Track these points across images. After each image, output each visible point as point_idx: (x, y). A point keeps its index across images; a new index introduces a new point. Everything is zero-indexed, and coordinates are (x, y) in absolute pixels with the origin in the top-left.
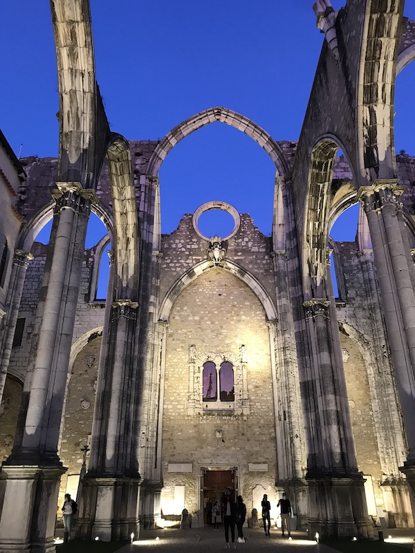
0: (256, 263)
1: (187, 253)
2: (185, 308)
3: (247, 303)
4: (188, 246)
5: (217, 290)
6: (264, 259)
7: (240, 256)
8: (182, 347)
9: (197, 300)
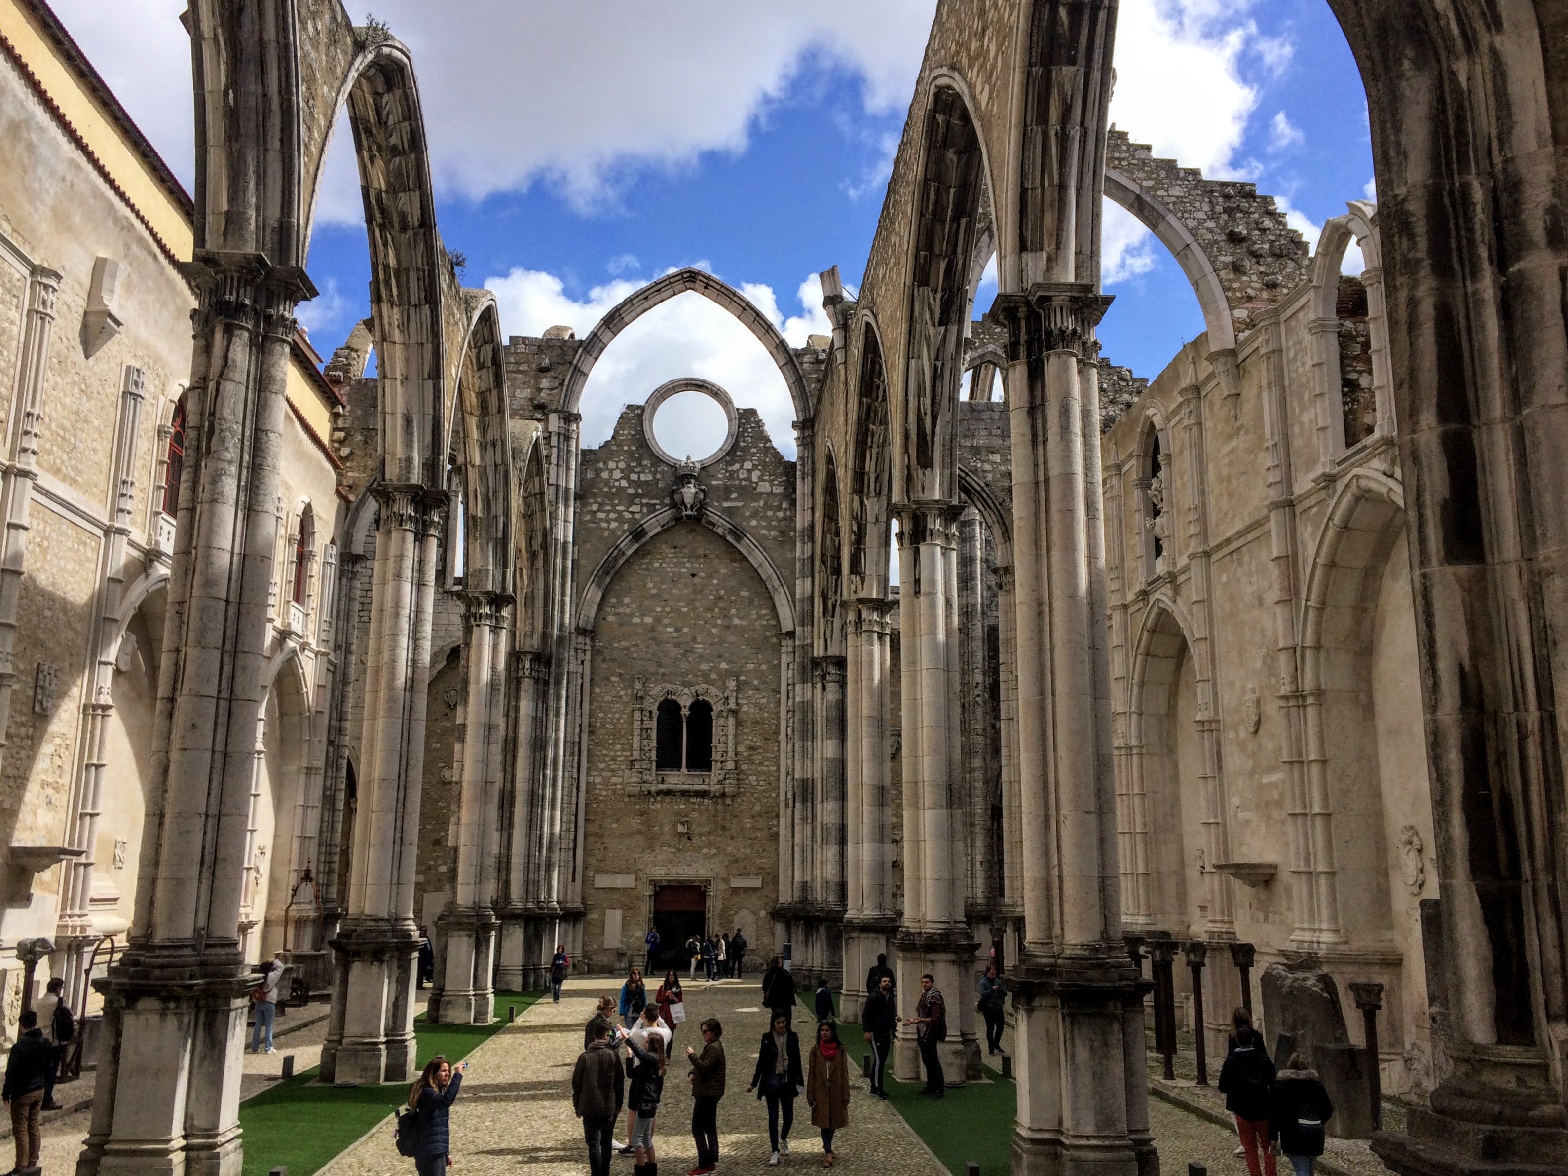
0: (765, 518)
1: (631, 491)
2: (627, 600)
3: (744, 593)
4: (634, 477)
5: (688, 565)
6: (779, 508)
7: (735, 500)
8: (620, 675)
9: (651, 585)
